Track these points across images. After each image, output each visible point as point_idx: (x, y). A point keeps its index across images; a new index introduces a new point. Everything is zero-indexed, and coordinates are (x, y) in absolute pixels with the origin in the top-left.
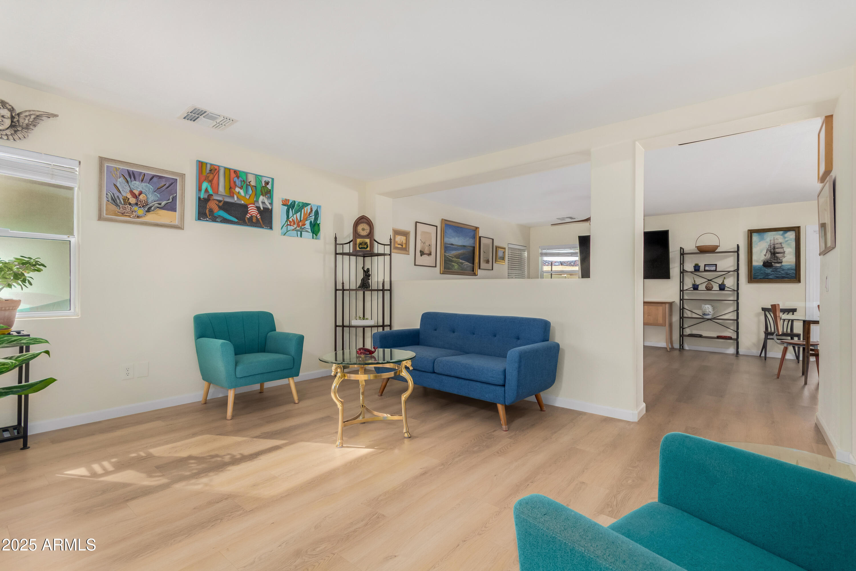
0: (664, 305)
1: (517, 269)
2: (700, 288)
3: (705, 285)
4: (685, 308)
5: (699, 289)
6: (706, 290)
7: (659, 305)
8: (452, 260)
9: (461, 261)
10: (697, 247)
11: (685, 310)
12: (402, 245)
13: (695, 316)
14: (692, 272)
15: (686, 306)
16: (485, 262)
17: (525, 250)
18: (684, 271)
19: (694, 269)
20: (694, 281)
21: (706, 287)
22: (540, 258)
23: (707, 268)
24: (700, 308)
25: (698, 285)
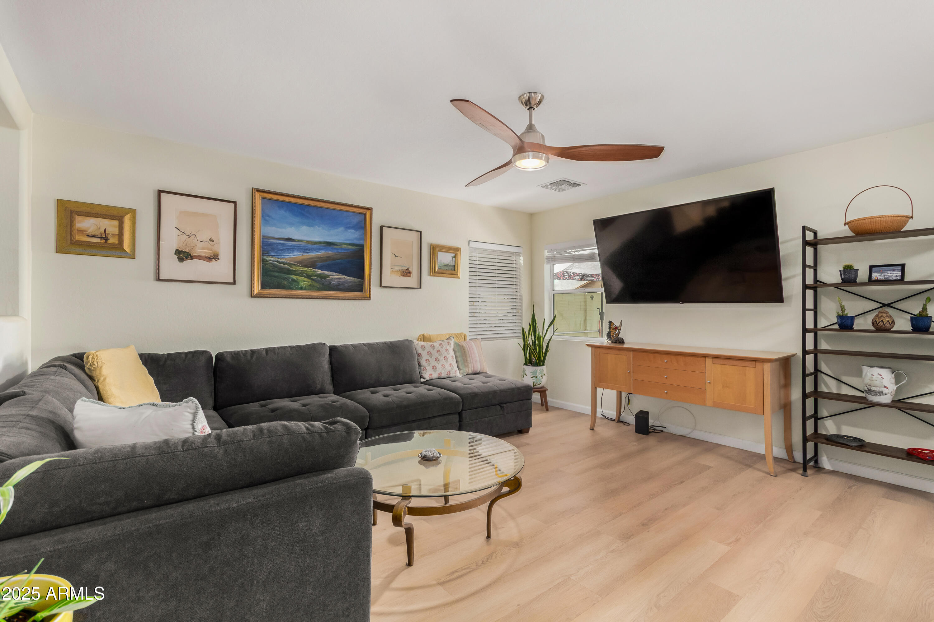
0: (759, 365)
1: (497, 286)
2: (858, 324)
3: (870, 318)
4: (823, 370)
5: (855, 327)
6: (873, 329)
7: (747, 363)
8: (288, 270)
9: (320, 272)
10: (848, 223)
11: (821, 376)
12: (106, 239)
13: (846, 391)
14: (837, 286)
15: (823, 367)
16: (399, 273)
17: (520, 253)
18: (818, 283)
19: (842, 279)
20: (843, 308)
21: (874, 323)
22: (547, 267)
23: (876, 275)
24: (859, 374)
25: (852, 318)
